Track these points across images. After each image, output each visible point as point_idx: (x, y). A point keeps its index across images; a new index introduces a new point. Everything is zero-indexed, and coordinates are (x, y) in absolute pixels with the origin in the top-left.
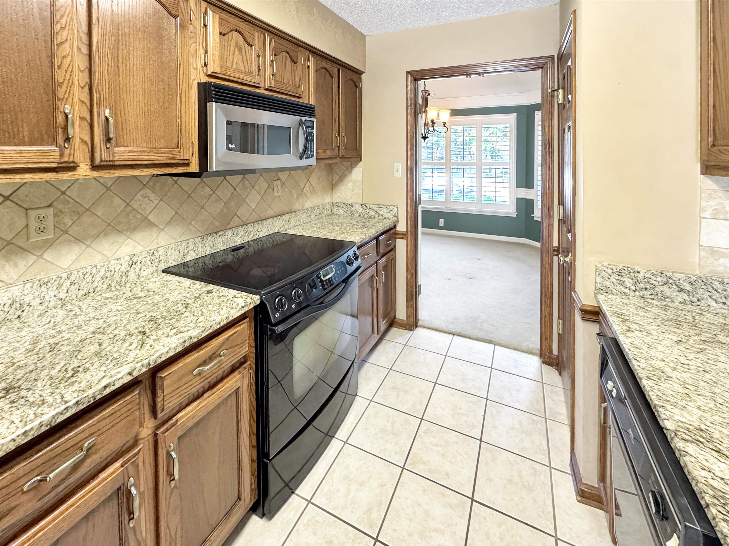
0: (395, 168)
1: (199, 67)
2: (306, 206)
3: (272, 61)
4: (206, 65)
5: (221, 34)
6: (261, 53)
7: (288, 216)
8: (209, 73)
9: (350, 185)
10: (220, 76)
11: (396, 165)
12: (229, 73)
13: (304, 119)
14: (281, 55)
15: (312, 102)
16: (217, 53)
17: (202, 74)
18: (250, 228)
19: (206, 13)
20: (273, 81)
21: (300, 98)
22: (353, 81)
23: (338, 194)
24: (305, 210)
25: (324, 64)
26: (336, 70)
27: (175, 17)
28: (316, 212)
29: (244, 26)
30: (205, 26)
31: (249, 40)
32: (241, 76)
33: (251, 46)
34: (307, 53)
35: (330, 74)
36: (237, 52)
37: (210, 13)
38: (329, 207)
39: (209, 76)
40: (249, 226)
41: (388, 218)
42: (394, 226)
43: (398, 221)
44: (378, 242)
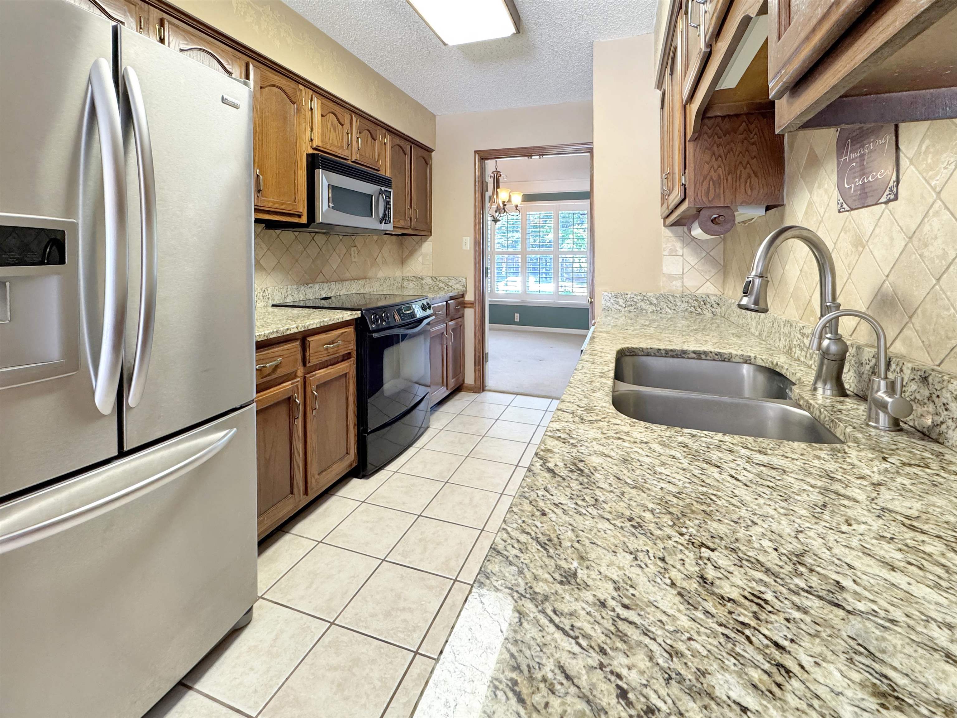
0: (464, 241)
1: (308, 142)
2: (379, 276)
3: (358, 138)
4: (312, 140)
5: (322, 116)
6: (349, 132)
7: (364, 281)
8: (314, 146)
9: (420, 259)
10: (321, 149)
11: (464, 238)
12: (328, 147)
13: (383, 189)
14: (363, 134)
15: (388, 174)
16: (320, 131)
17: (309, 147)
18: (333, 285)
19: (312, 100)
20: (358, 155)
21: (378, 171)
22: (424, 158)
23: (408, 269)
24: (378, 279)
25: (398, 141)
26: (409, 147)
27: (294, 103)
28: (388, 283)
29: (337, 109)
30: (312, 109)
31: (341, 121)
32: (335, 149)
33: (342, 125)
34: (384, 131)
35: (403, 150)
36: (332, 130)
37: (315, 99)
38: (400, 280)
39: (314, 149)
40: (332, 283)
41: (457, 288)
42: (463, 296)
43: (466, 291)
44: (447, 304)
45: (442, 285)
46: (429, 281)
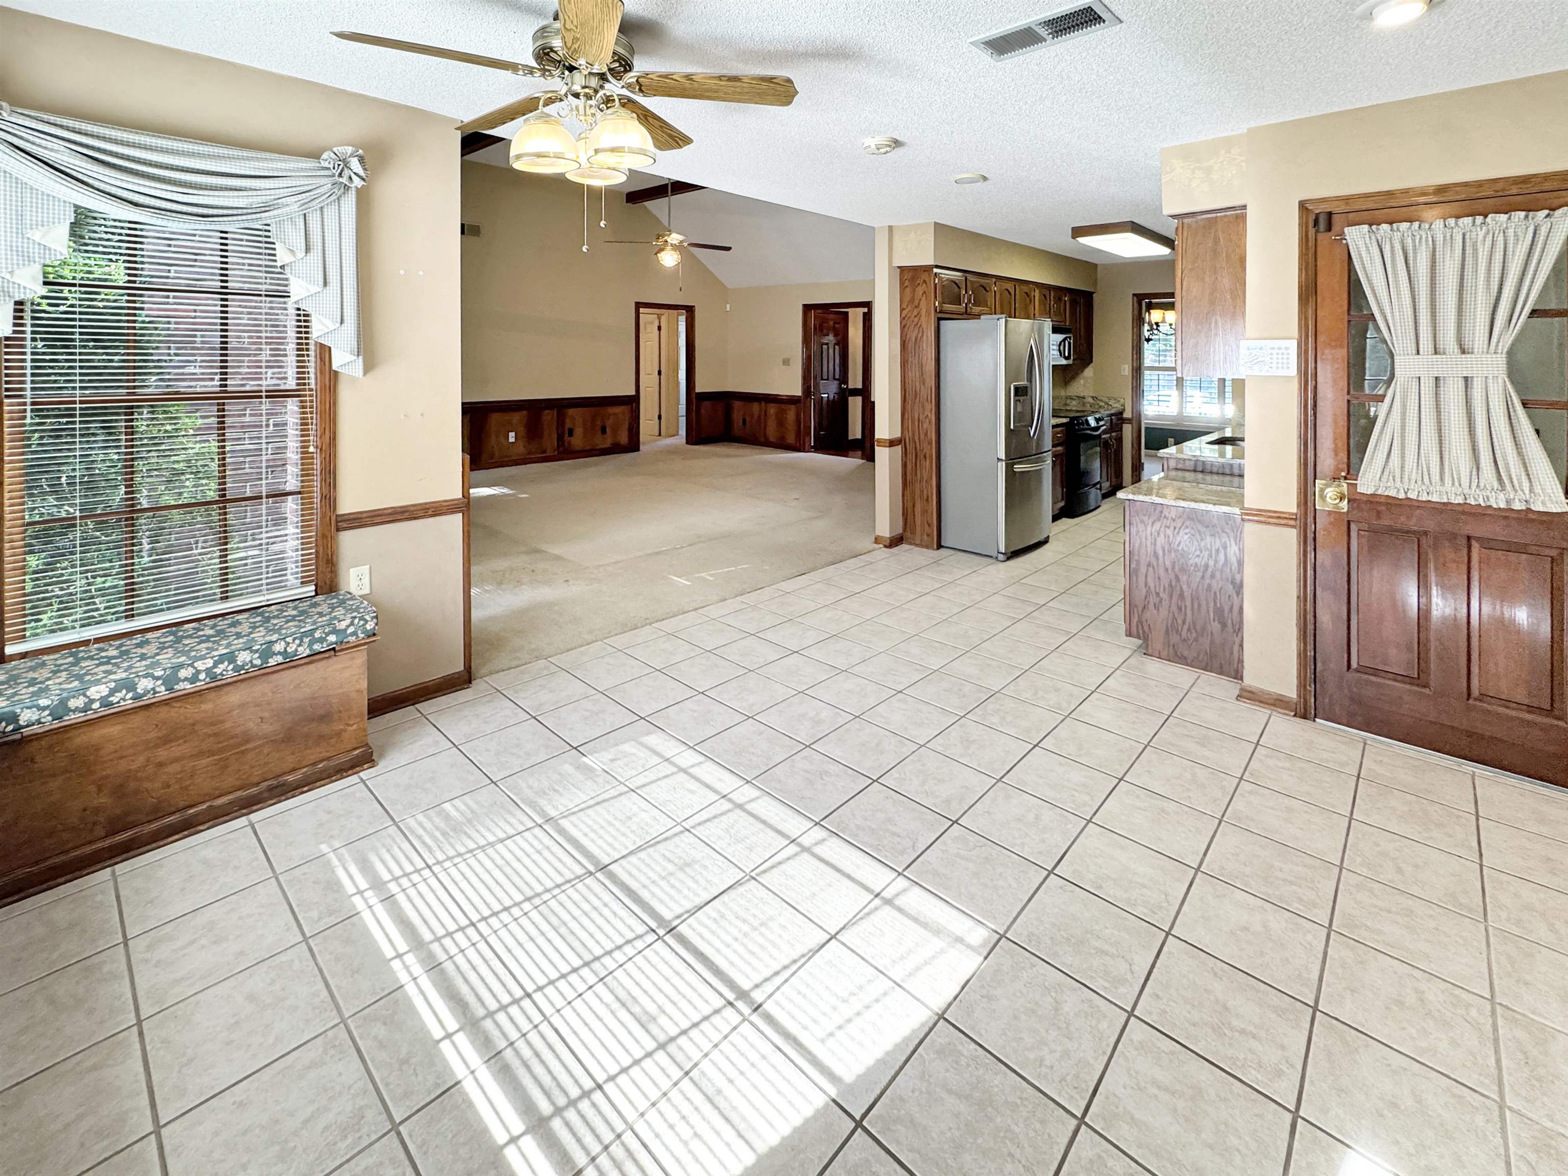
9: (1082, 382)
23: (1071, 389)
41: (1116, 407)
42: (1121, 413)
43: (1124, 410)
44: (1111, 420)
45: (1101, 404)
46: (1091, 400)
